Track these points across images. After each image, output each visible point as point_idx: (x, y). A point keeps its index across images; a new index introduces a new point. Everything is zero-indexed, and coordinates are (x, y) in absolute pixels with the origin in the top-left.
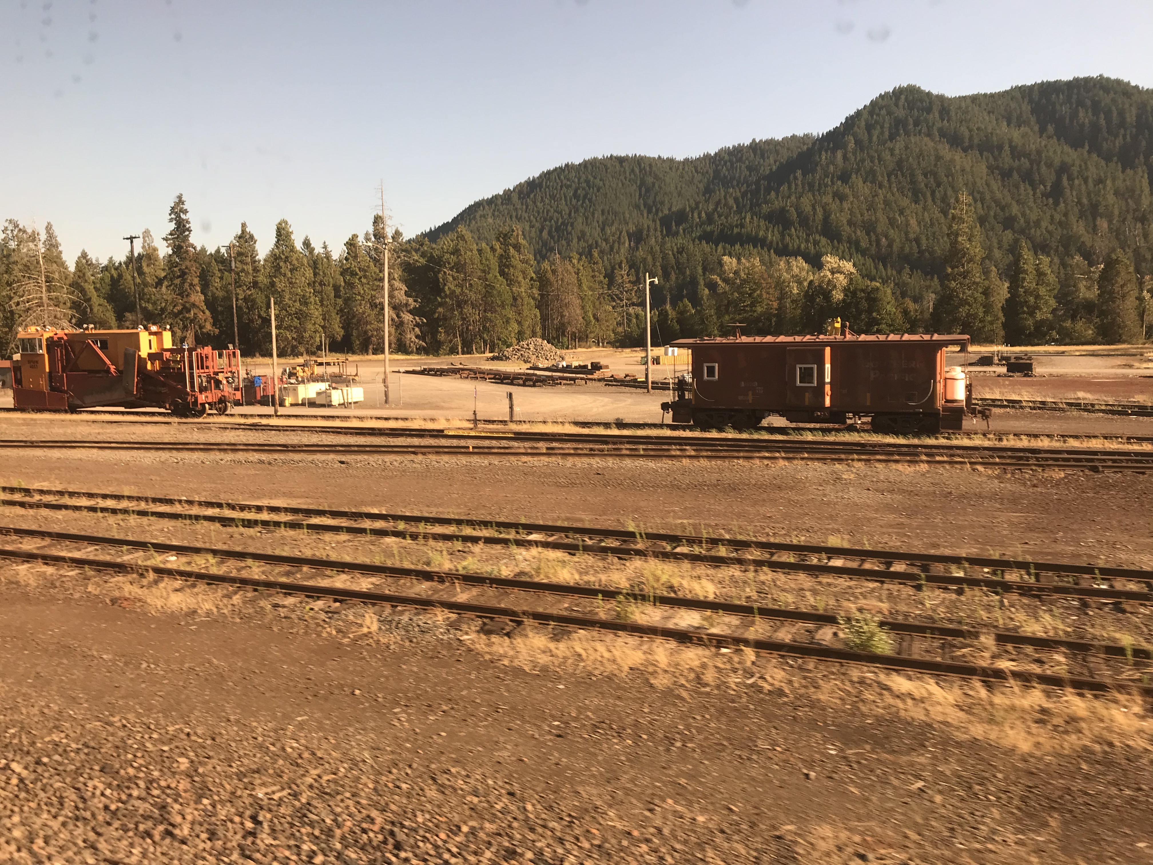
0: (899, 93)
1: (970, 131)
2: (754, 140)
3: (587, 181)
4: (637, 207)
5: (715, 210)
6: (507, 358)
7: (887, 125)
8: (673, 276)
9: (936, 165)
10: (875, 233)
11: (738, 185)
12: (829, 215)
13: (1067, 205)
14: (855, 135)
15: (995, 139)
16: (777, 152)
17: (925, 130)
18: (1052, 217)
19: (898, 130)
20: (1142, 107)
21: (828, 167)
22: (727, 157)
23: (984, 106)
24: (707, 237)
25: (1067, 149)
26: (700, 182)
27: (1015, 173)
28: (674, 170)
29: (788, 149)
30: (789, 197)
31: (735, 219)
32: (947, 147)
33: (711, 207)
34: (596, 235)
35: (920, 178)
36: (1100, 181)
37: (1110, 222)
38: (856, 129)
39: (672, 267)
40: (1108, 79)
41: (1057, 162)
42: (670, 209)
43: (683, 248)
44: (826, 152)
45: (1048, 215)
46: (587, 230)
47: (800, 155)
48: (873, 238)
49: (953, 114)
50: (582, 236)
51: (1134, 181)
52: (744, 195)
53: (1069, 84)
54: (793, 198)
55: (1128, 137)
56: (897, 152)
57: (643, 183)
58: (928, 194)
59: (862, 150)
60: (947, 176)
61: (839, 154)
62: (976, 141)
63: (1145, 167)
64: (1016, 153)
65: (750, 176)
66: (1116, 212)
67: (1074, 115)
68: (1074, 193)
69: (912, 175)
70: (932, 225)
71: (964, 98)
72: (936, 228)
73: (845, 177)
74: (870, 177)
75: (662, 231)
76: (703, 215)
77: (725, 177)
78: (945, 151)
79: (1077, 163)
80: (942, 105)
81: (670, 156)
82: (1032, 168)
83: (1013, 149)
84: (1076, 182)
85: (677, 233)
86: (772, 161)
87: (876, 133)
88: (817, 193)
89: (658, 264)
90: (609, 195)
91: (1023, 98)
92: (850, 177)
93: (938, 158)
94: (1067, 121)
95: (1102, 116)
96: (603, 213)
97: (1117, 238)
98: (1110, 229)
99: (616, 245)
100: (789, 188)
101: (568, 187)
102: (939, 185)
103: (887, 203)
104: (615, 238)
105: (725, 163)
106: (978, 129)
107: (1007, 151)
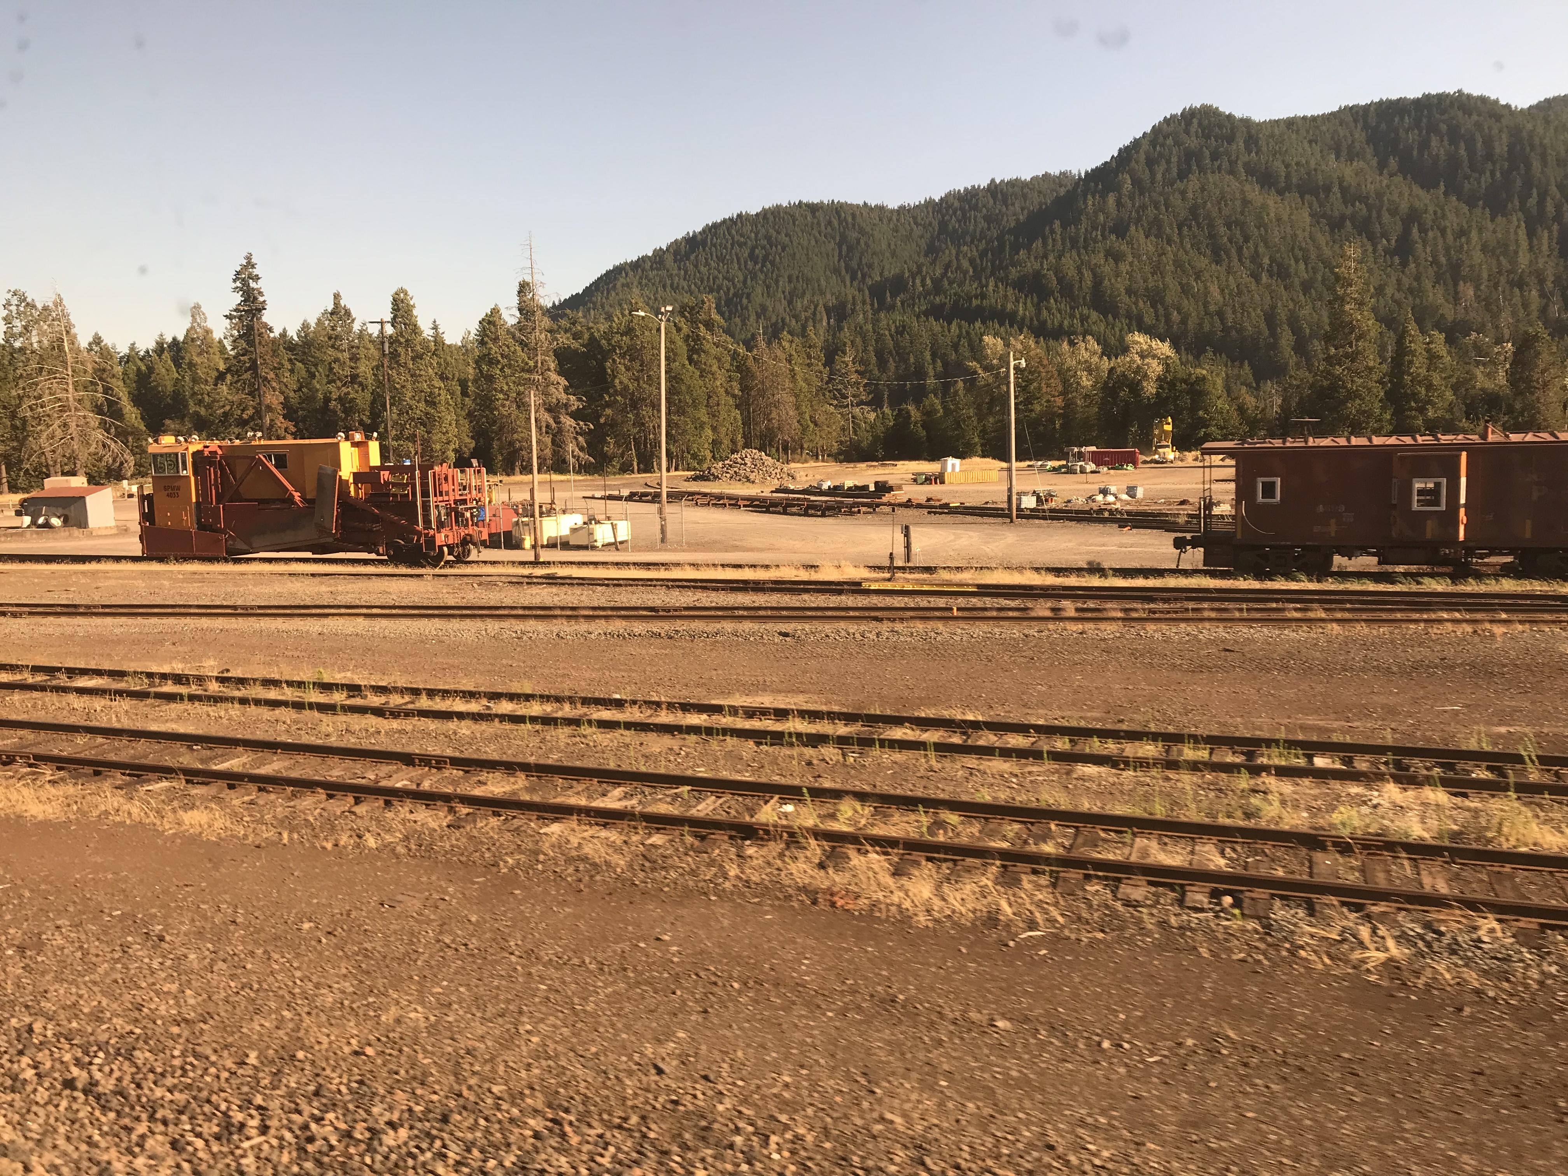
0: (1190, 116)
1: (1287, 166)
2: (993, 180)
3: (768, 237)
4: (836, 271)
5: (944, 275)
6: (716, 478)
7: (1174, 159)
8: (892, 365)
9: (1242, 213)
10: (1162, 304)
11: (972, 242)
12: (1101, 283)
13: (1418, 265)
14: (1131, 173)
15: (1320, 177)
16: (1025, 196)
17: (1225, 165)
18: (1399, 281)
19: (1189, 166)
20: (1516, 132)
21: (1096, 217)
22: (957, 204)
23: (1303, 132)
24: (936, 312)
25: (1417, 189)
26: (922, 237)
27: (1348, 223)
28: (885, 221)
29: (1040, 192)
30: (1045, 256)
31: (972, 287)
32: (1257, 188)
33: (939, 272)
34: (781, 311)
35: (1222, 230)
36: (1462, 233)
37: (1477, 288)
38: (1133, 164)
39: (890, 353)
40: (1469, 96)
41: (1404, 206)
42: (881, 274)
43: (904, 327)
44: (1094, 197)
45: (1393, 280)
46: (769, 303)
47: (1058, 200)
48: (1161, 311)
49: (1262, 143)
50: (762, 312)
51: (1508, 232)
52: (983, 254)
53: (1417, 102)
54: (1051, 258)
55: (1498, 175)
56: (1190, 195)
57: (843, 237)
58: (1234, 251)
59: (1141, 193)
60: (1258, 228)
61: (1111, 199)
62: (1294, 180)
63: (1520, 214)
64: (1349, 196)
65: (989, 229)
66: (1485, 275)
67: (1424, 145)
68: (1428, 250)
69: (1211, 226)
70: (1240, 293)
71: (1277, 122)
72: (1245, 298)
73: (1120, 230)
74: (1155, 229)
75: (872, 305)
76: (928, 282)
77: (955, 230)
78: (1254, 193)
79: (1431, 209)
80: (1249, 132)
81: (879, 203)
82: (1370, 216)
83: (1344, 190)
84: (1430, 234)
85: (893, 307)
86: (1018, 210)
87: (1160, 170)
88: (1082, 251)
89: (871, 348)
90: (798, 256)
91: (1356, 121)
92: (1127, 228)
93: (1245, 202)
94: (1415, 153)
95: (1462, 145)
96: (790, 281)
97: (1487, 308)
98: (1477, 297)
99: (810, 323)
100: (1045, 244)
101: (741, 245)
102: (1247, 239)
103: (1178, 264)
104: (808, 314)
105: (955, 213)
106: (1297, 164)
107: (1336, 195)
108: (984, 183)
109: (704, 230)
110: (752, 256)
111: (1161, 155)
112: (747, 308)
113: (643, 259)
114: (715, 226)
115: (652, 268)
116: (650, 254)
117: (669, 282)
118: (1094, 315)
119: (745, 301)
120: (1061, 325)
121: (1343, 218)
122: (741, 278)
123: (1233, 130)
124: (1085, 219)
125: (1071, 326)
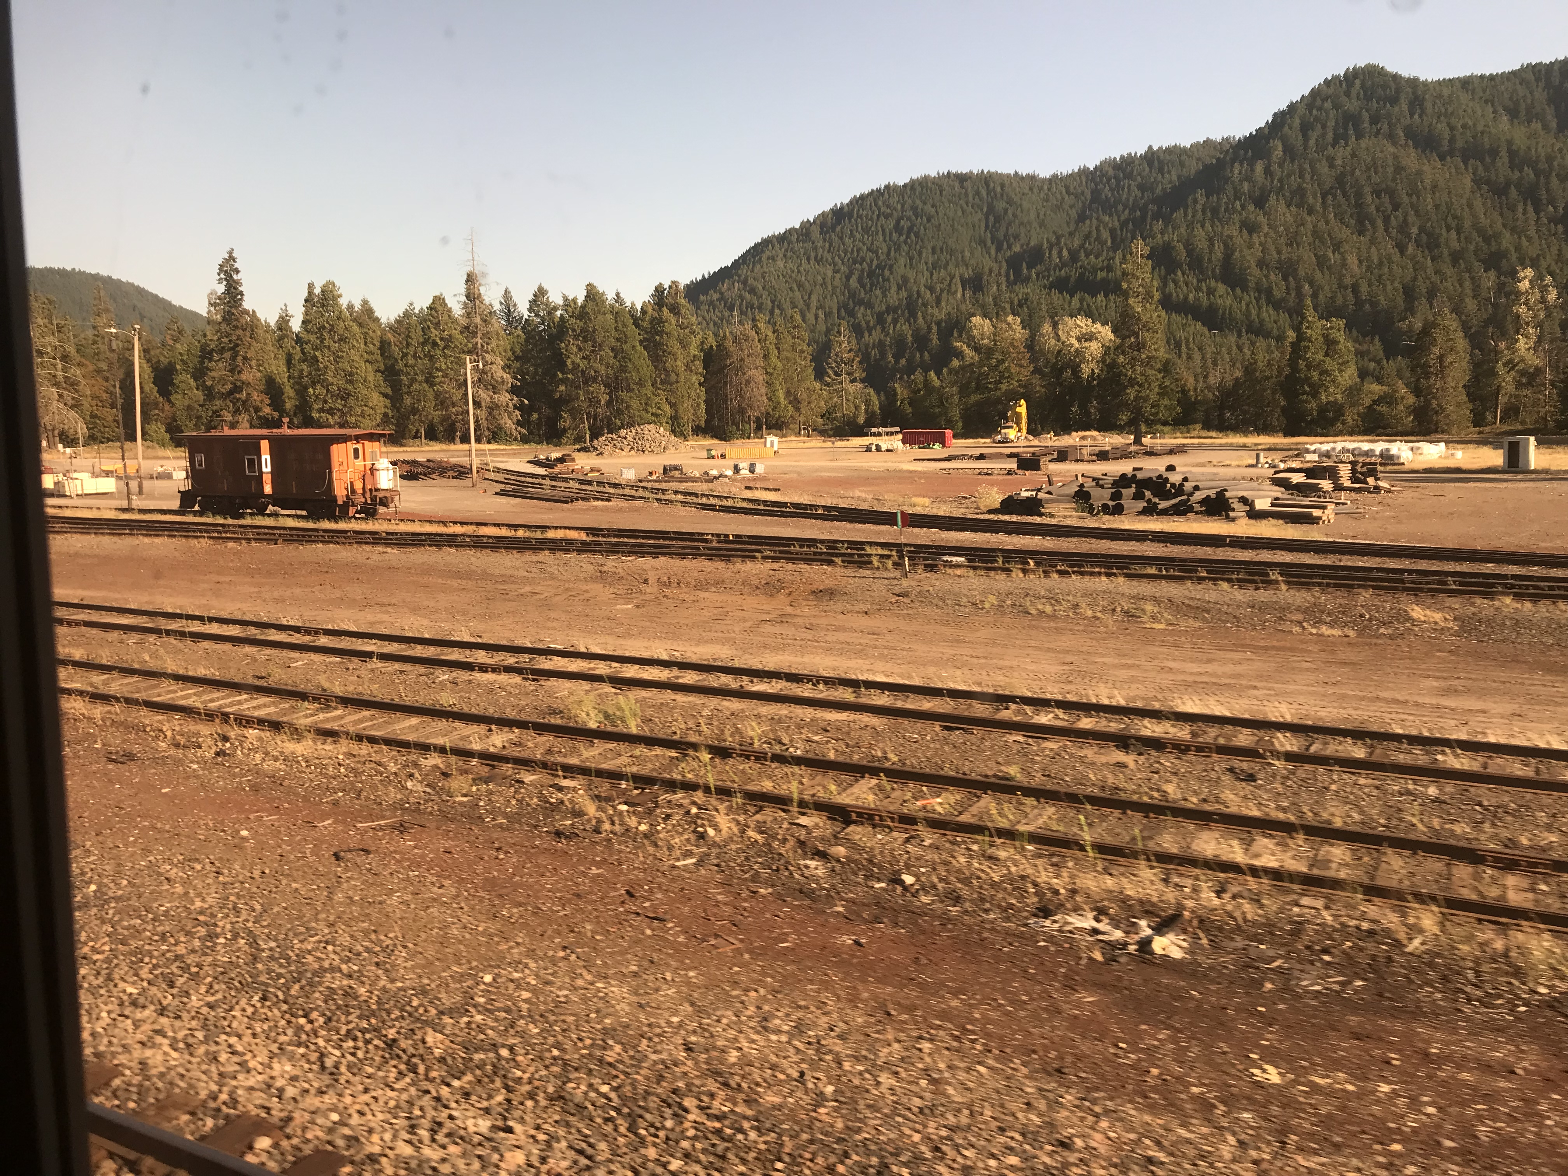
0: (1353, 76)
1: (1452, 128)
2: (1150, 147)
3: (914, 208)
4: (982, 242)
5: (1082, 246)
7: (1331, 123)
9: (1394, 180)
10: (1295, 277)
11: (1117, 212)
12: (1232, 253)
14: (1284, 140)
15: (1487, 140)
16: (1182, 164)
17: (1385, 129)
19: (1346, 129)
21: (1241, 185)
22: (1111, 172)
24: (1062, 284)
26: (1071, 207)
27: (1513, 189)
28: (1036, 190)
29: (1199, 159)
30: (1178, 228)
31: (1101, 259)
32: (1415, 152)
33: (1077, 243)
35: (1369, 199)
38: (1286, 128)
42: (1024, 246)
43: (1026, 300)
44: (1241, 164)
45: (1554, 250)
48: (1293, 284)
49: (1428, 105)
56: (1339, 162)
57: (991, 209)
58: (1380, 223)
59: (1292, 161)
60: (1410, 195)
61: (1259, 167)
62: (1460, 144)
64: (1516, 160)
65: (1143, 197)
69: (1359, 195)
70: (1381, 264)
72: (1385, 270)
73: (1260, 200)
74: (1297, 198)
75: (1007, 276)
76: (1065, 253)
77: (1107, 199)
78: (1411, 159)
80: (1414, 93)
81: (1031, 172)
82: (1538, 182)
83: (1513, 154)
85: (1027, 279)
86: (1174, 176)
87: (1314, 136)
88: (1218, 222)
90: (943, 227)
91: (1538, 80)
92: (1268, 199)
93: (1399, 169)
96: (934, 252)
99: (944, 295)
100: (1185, 214)
101: (888, 216)
102: (1396, 207)
103: (1316, 233)
104: (945, 285)
105: (1109, 180)
106: (1464, 126)
107: (1503, 159)
108: (1141, 150)
109: (851, 202)
110: (897, 228)
111: (1317, 119)
112: (888, 280)
113: (790, 232)
114: (863, 197)
115: (798, 241)
116: (797, 226)
117: (813, 255)
118: (1221, 288)
119: (887, 273)
120: (1186, 298)
121: (1508, 184)
122: (885, 249)
123: (1398, 91)
124: (1229, 188)
125: (1197, 299)
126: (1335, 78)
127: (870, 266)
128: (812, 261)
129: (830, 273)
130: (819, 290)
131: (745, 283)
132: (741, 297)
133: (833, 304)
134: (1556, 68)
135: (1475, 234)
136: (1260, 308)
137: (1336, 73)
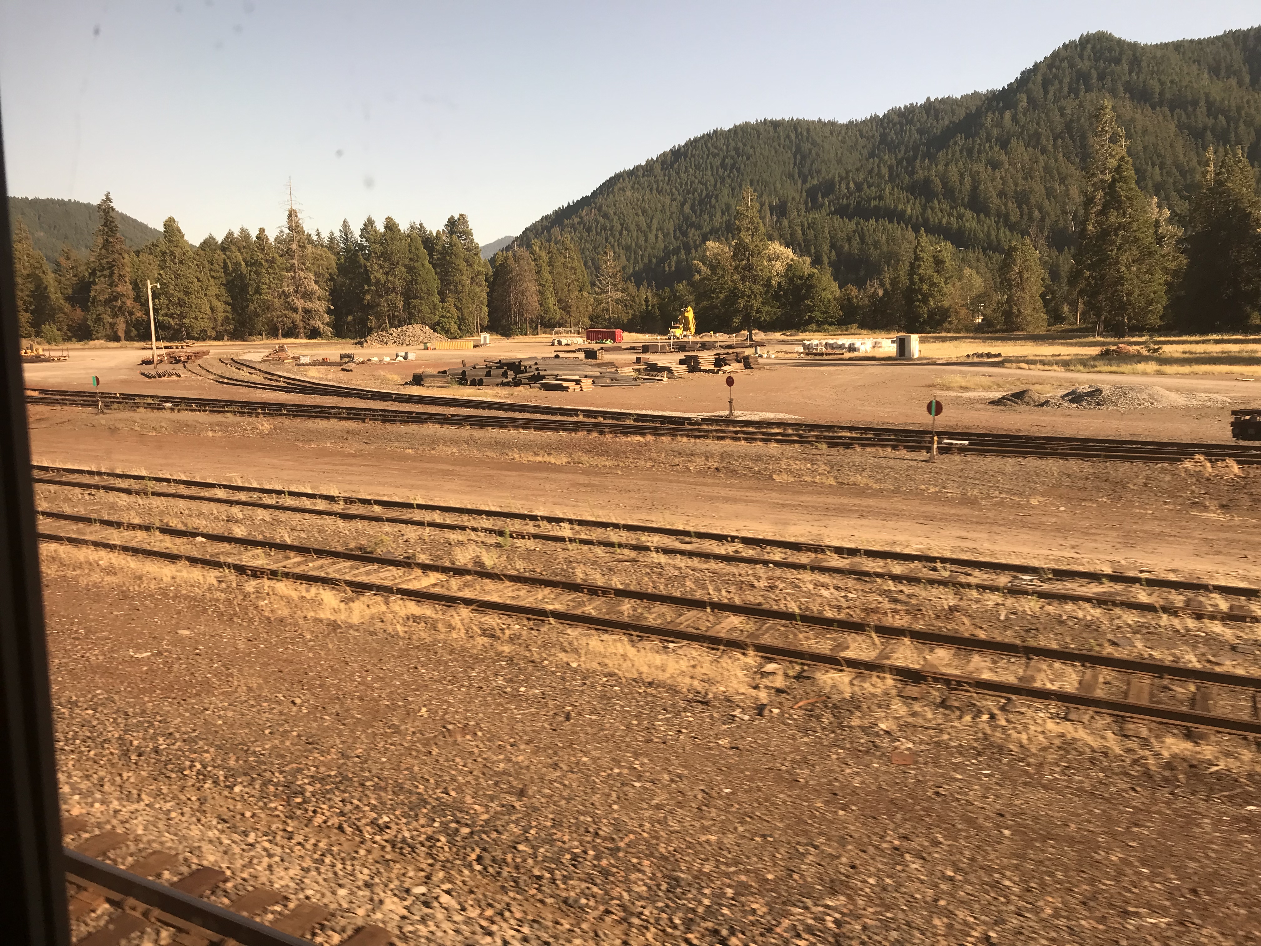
0: (1086, 41)
2: (928, 99)
3: (736, 149)
4: (791, 176)
5: (865, 180)
7: (1067, 80)
10: (1028, 205)
12: (978, 187)
14: (1029, 93)
15: (1189, 93)
16: (953, 112)
17: (1109, 84)
22: (896, 119)
26: (864, 147)
27: (1209, 133)
28: (835, 134)
29: (967, 108)
31: (873, 191)
32: (1129, 103)
33: (862, 177)
38: (1030, 85)
43: (814, 224)
44: (994, 113)
48: (1025, 210)
49: (1144, 64)
56: (1068, 111)
57: (798, 149)
59: (1034, 109)
61: (1008, 115)
62: (1168, 96)
64: (1212, 109)
69: (1083, 137)
73: (1004, 142)
75: (806, 203)
76: (852, 185)
77: (892, 141)
80: (1134, 55)
81: (832, 119)
82: (1229, 127)
83: (1210, 105)
85: (822, 206)
90: (759, 164)
92: (1010, 141)
105: (894, 125)
106: (1172, 82)
107: (1202, 107)
108: (921, 101)
109: (686, 144)
110: (723, 165)
111: (1055, 76)
112: (714, 207)
113: (637, 168)
114: (696, 140)
115: (643, 176)
116: (643, 164)
117: (655, 187)
118: (969, 214)
119: (713, 201)
120: (940, 222)
121: (1205, 129)
122: (713, 182)
123: (1121, 53)
124: (983, 133)
125: (948, 223)
126: (1072, 43)
127: (700, 195)
128: (654, 191)
129: (668, 202)
130: (659, 215)
131: (600, 209)
132: (597, 222)
133: (670, 226)
134: (1252, 33)
135: (1174, 170)
136: (998, 229)
137: (1072, 39)
